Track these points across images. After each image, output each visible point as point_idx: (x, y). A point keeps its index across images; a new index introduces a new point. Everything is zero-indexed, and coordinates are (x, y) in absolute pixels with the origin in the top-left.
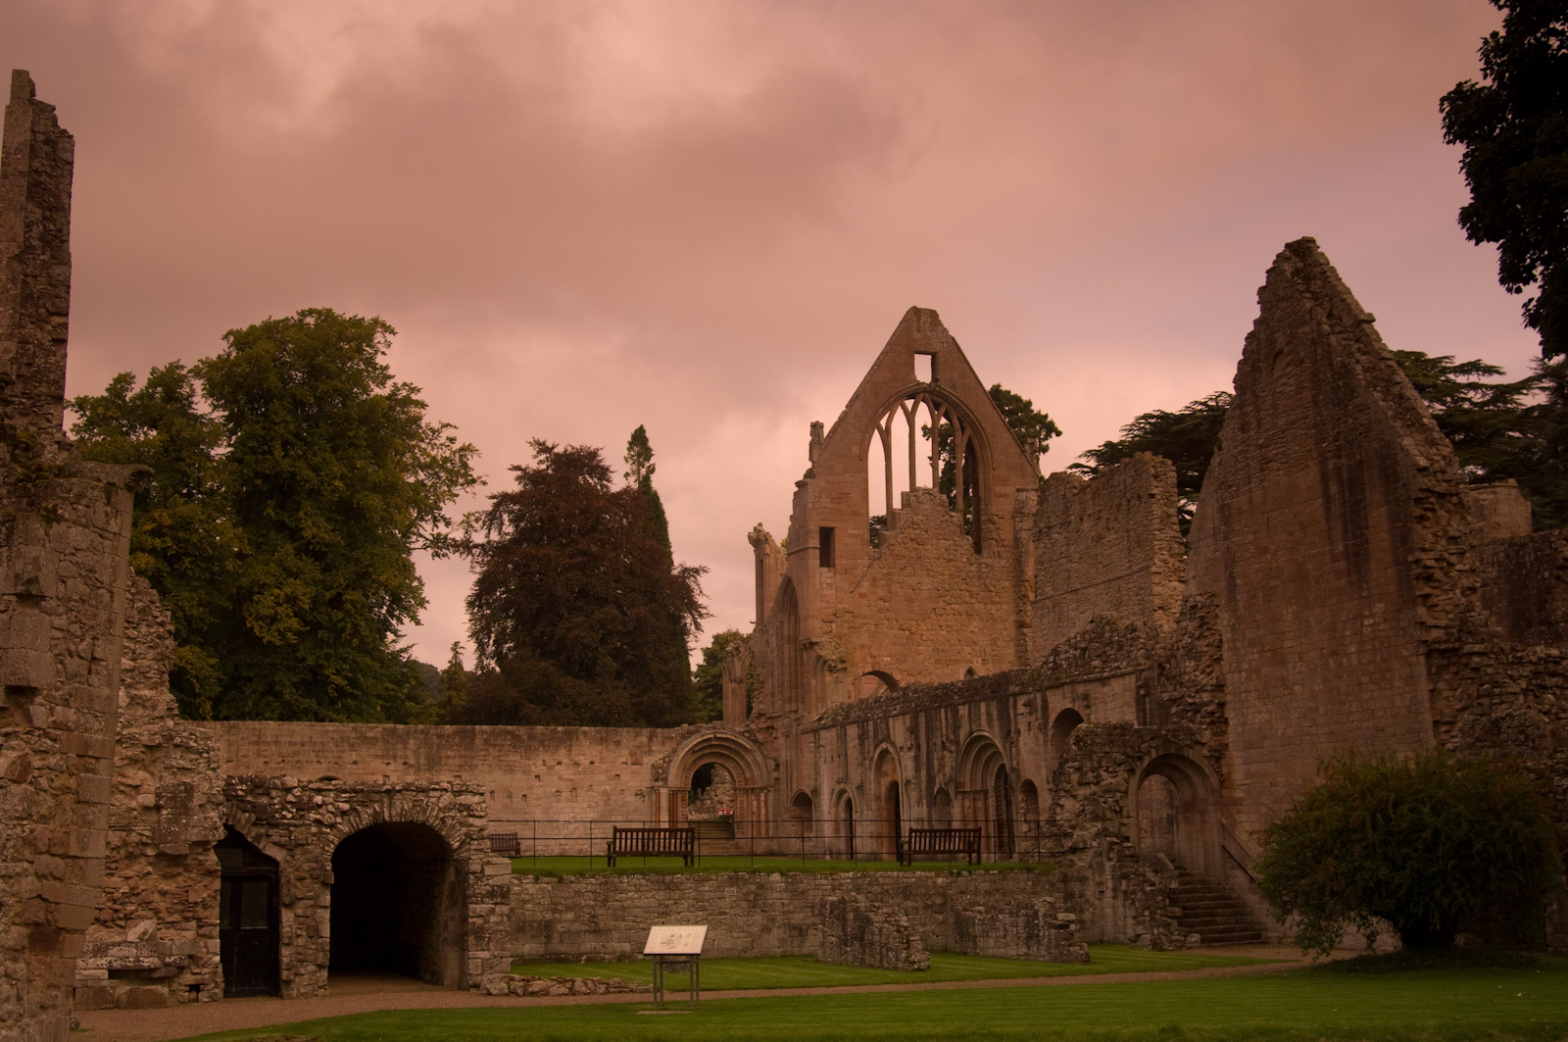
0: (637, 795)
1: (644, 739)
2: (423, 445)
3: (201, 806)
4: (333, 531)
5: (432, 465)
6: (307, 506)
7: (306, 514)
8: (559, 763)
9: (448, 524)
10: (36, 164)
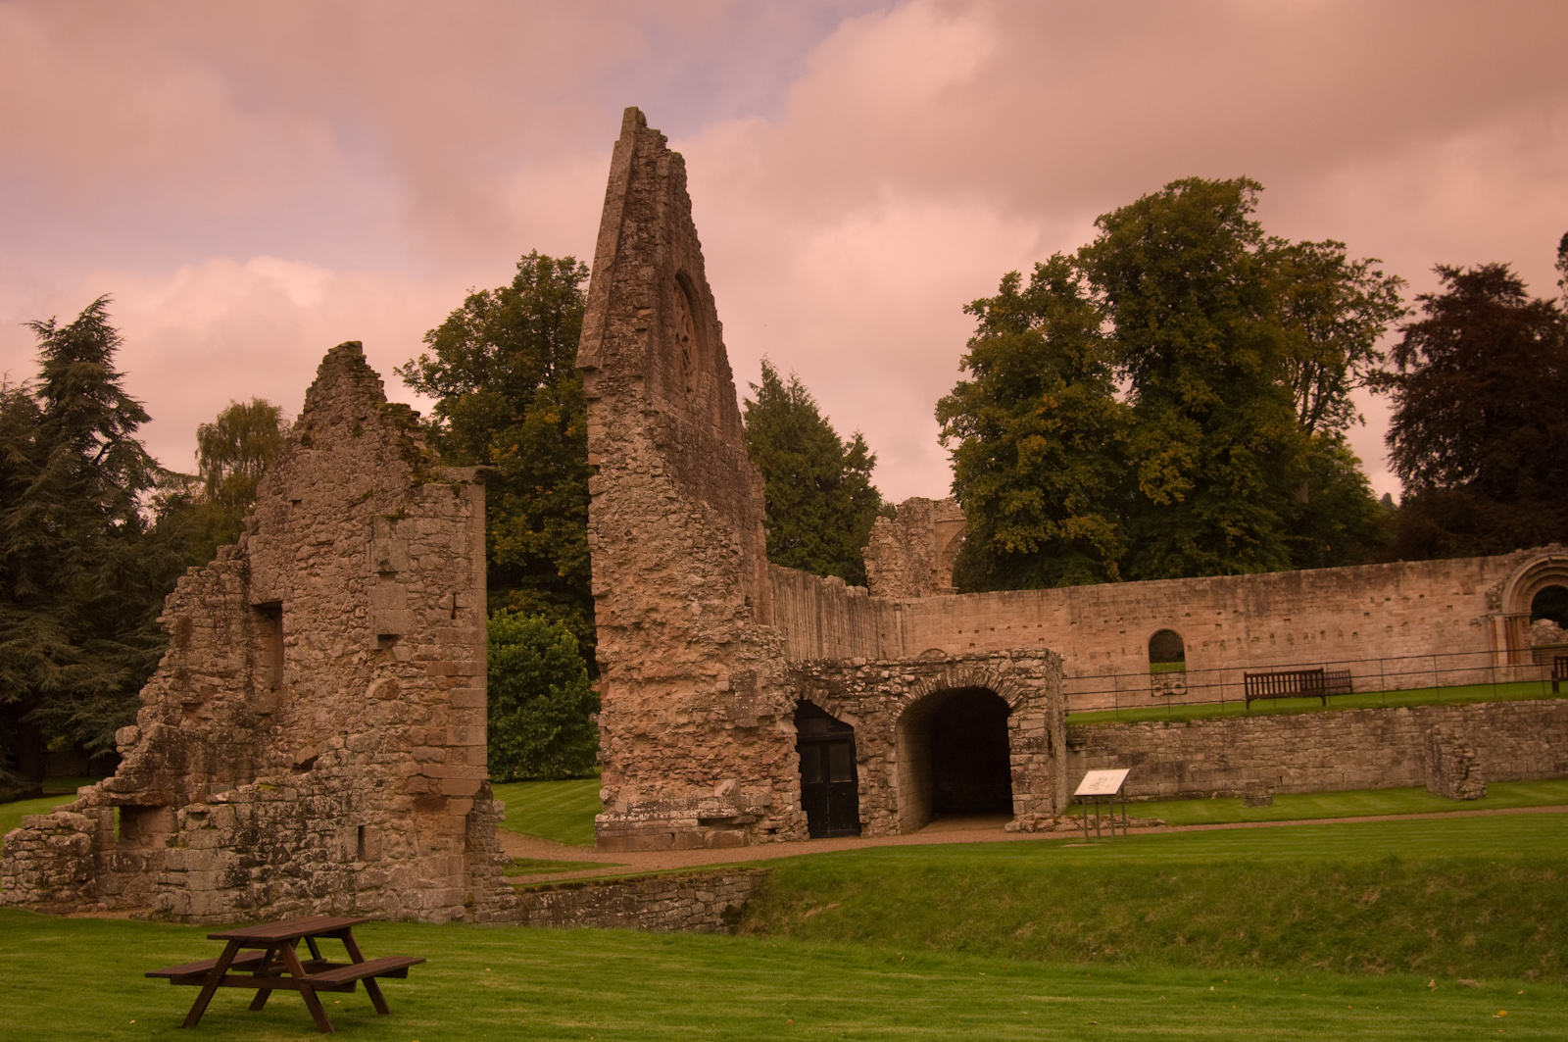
0: (1472, 624)
1: (1475, 568)
2: (1350, 284)
3: (763, 688)
4: (1211, 391)
5: (1359, 303)
6: (1185, 371)
7: (1185, 379)
8: (1388, 599)
9: (1381, 358)
10: (636, 185)
